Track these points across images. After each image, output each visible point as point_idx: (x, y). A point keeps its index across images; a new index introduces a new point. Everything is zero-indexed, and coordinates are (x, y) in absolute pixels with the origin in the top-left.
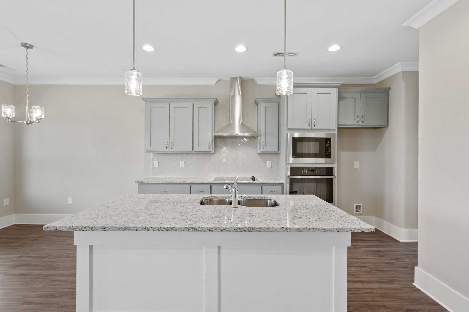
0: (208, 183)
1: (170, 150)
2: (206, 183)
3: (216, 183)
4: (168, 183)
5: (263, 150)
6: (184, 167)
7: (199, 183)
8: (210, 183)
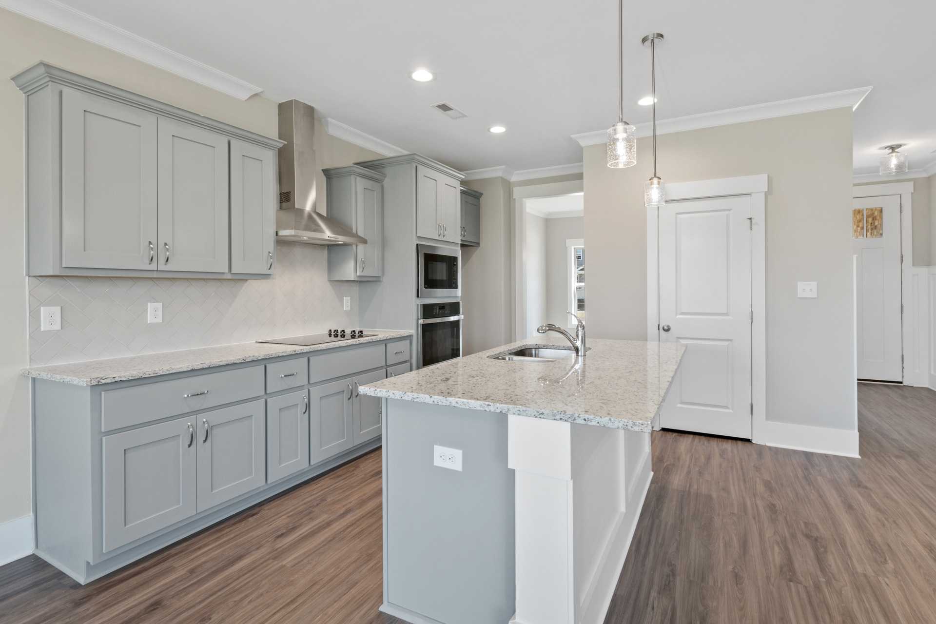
0: (305, 351)
1: (162, 267)
2: (301, 352)
3: (319, 349)
4: (209, 368)
5: (362, 274)
6: (161, 321)
7: (288, 353)
8: (308, 351)
